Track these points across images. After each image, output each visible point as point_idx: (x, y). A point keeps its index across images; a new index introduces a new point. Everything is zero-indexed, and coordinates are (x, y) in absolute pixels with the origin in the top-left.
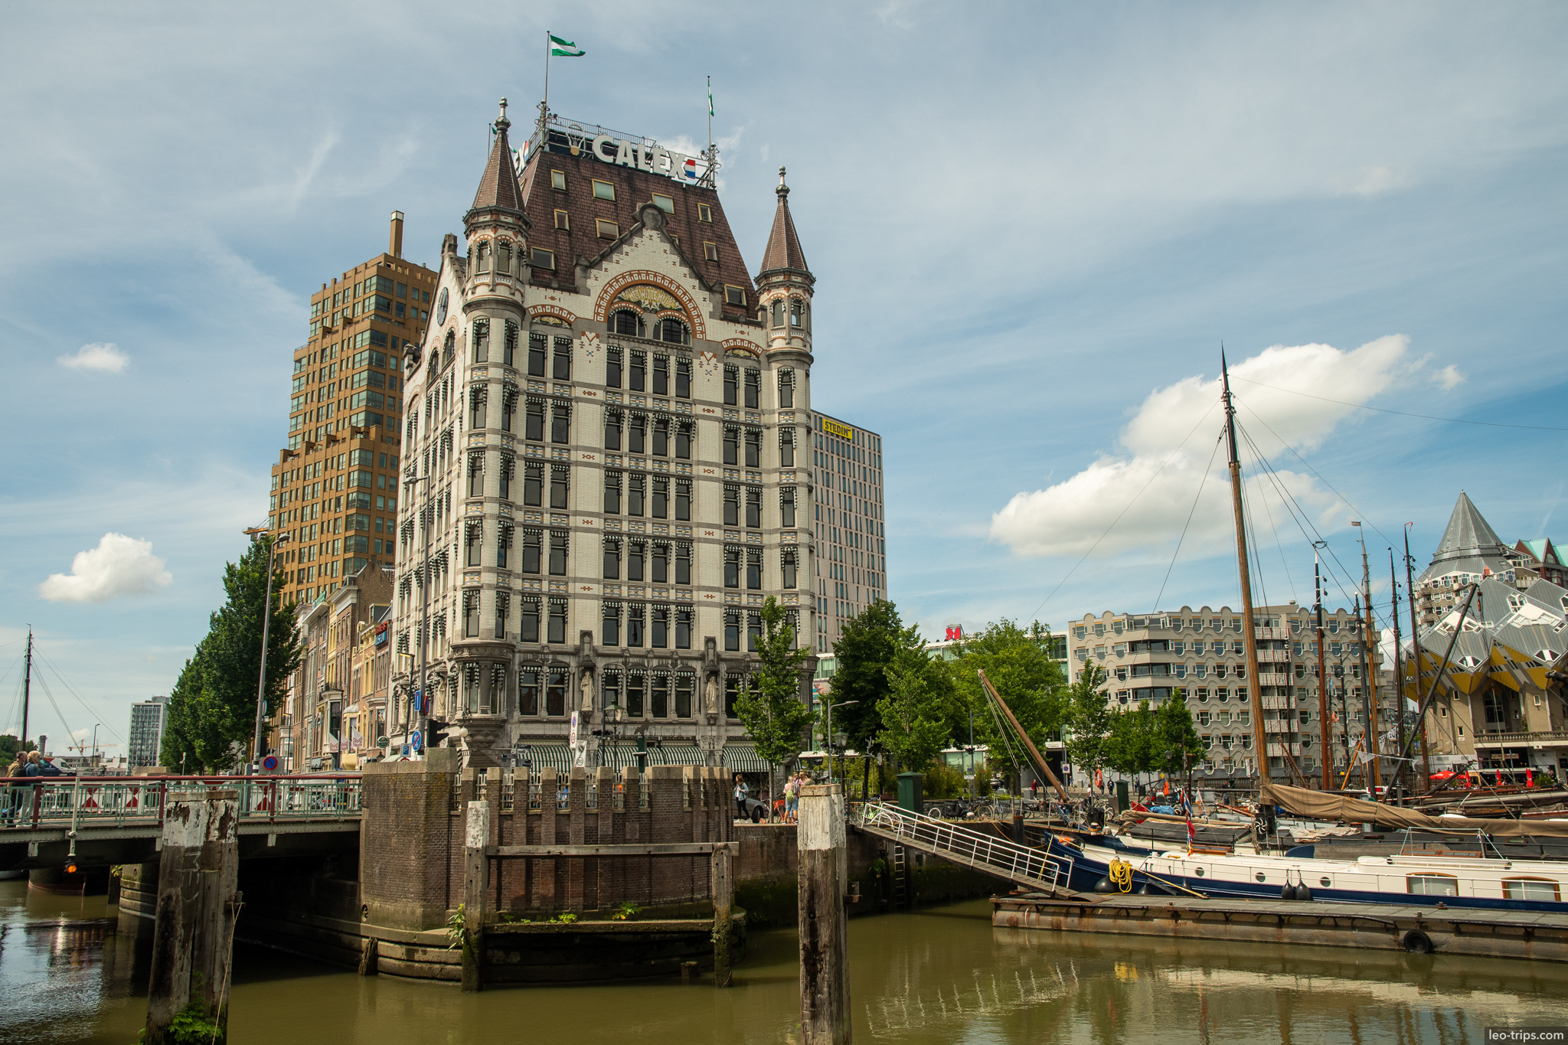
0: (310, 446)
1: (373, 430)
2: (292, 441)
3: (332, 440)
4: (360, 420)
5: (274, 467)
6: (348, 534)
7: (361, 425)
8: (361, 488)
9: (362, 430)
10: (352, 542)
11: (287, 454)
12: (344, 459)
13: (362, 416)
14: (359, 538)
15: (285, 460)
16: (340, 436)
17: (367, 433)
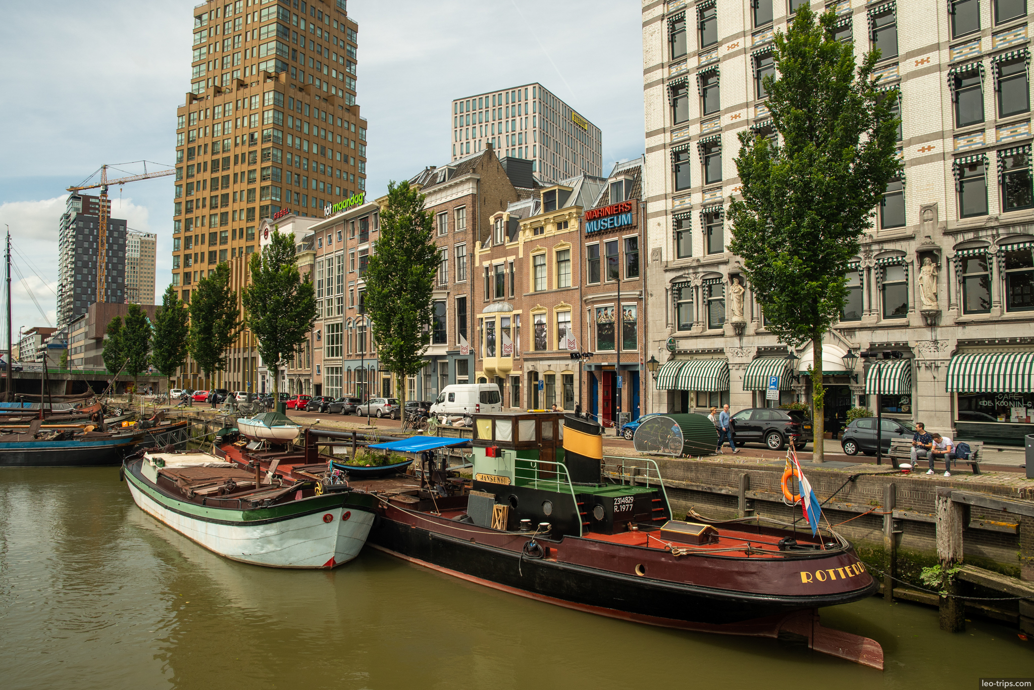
0: (218, 91)
1: (283, 76)
2: (196, 86)
3: (241, 84)
4: (271, 66)
5: (180, 109)
6: (265, 165)
7: (272, 70)
8: (275, 126)
9: (273, 75)
10: (270, 172)
11: (192, 97)
12: (257, 100)
13: (272, 63)
14: (275, 169)
15: (191, 103)
16: (247, 81)
17: (277, 78)
